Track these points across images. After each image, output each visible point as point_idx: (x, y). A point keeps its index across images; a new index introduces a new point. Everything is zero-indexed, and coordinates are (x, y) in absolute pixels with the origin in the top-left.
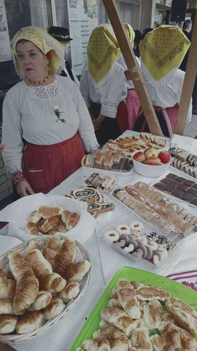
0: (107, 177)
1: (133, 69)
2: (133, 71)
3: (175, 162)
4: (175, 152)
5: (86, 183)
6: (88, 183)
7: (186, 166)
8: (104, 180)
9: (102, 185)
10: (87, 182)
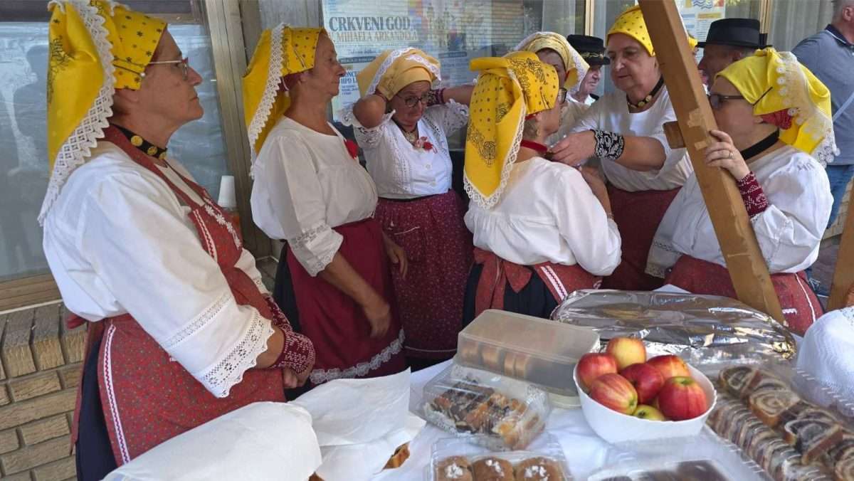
0: (515, 402)
1: (691, 117)
2: (691, 123)
3: (733, 424)
4: (744, 384)
5: (451, 414)
6: (456, 416)
7: (771, 449)
8: (504, 414)
9: (492, 426)
10: (453, 414)
